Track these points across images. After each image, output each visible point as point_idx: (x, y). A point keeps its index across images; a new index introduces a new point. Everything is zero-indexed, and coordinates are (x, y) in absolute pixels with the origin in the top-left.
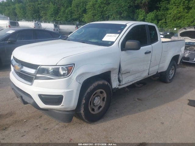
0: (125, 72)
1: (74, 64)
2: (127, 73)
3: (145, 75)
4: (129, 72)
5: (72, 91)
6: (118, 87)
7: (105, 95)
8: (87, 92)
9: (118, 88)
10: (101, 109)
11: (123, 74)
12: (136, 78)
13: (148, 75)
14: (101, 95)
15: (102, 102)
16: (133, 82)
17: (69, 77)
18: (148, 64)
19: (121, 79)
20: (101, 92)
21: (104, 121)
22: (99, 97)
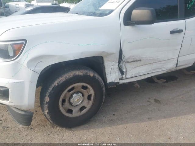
0: (132, 60)
1: (26, 41)
2: (137, 61)
3: (169, 66)
4: (140, 61)
5: (22, 84)
6: (119, 81)
7: (92, 92)
8: (53, 86)
9: (118, 83)
10: (84, 111)
11: (128, 62)
12: (155, 69)
13: (177, 66)
14: (84, 90)
15: (86, 101)
16: (149, 76)
17: (16, 60)
18: (177, 50)
19: (124, 70)
20: (84, 88)
21: (87, 127)
22: (80, 94)
